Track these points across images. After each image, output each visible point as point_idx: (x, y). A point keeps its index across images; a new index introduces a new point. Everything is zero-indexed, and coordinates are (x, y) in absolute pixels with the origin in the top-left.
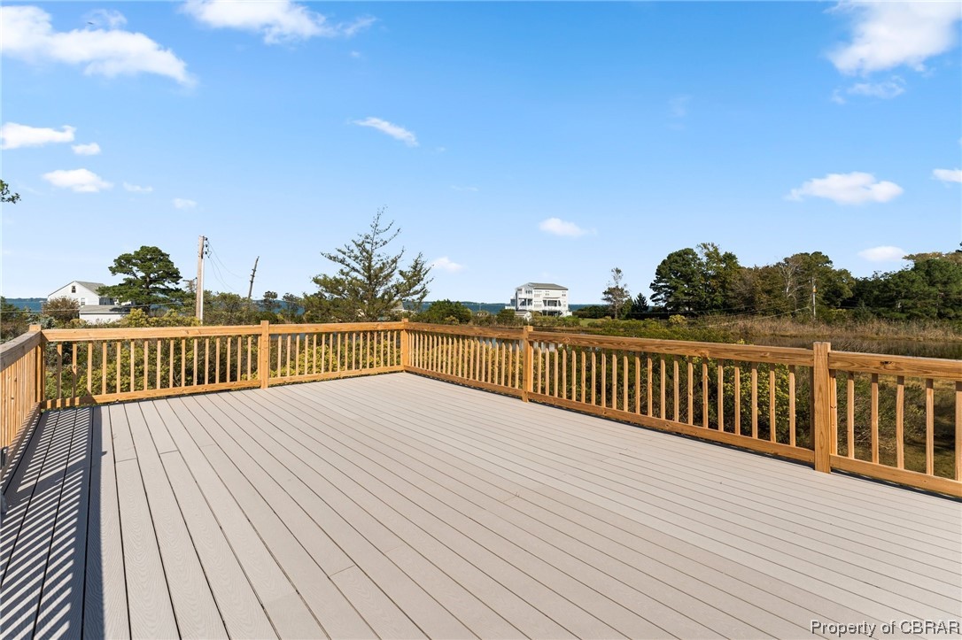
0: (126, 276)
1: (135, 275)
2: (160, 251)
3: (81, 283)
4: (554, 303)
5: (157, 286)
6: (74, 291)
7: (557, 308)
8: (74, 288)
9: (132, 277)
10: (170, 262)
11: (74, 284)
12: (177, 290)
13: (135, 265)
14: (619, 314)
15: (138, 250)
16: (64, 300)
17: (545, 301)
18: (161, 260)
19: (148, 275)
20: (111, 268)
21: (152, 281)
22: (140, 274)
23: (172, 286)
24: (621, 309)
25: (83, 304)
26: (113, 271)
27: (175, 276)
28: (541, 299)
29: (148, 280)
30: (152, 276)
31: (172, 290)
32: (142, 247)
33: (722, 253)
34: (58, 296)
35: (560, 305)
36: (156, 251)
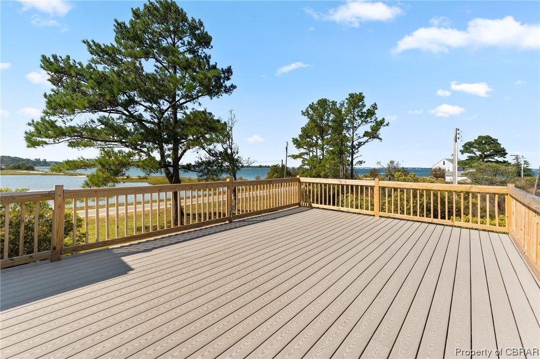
0: (469, 155)
1: (475, 154)
2: (491, 138)
3: (446, 159)
5: (490, 159)
6: (444, 164)
8: (444, 162)
9: (472, 155)
10: (498, 143)
11: (445, 160)
12: (505, 162)
13: (475, 147)
15: (476, 138)
16: (440, 168)
18: (492, 143)
19: (483, 153)
20: (461, 151)
21: (486, 156)
22: (478, 153)
23: (501, 159)
25: (448, 170)
26: (462, 152)
27: (503, 153)
29: (483, 156)
30: (486, 153)
31: (501, 162)
32: (479, 137)
34: (437, 166)
36: (488, 137)
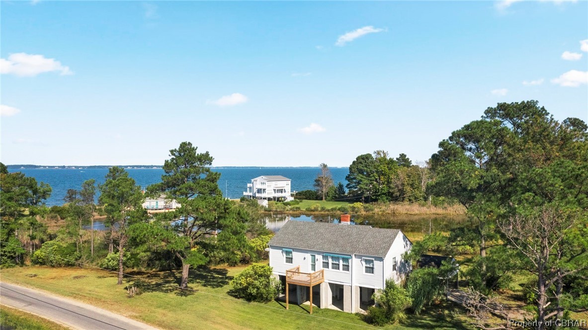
4: (281, 191)
7: (283, 195)
14: (325, 196)
17: (275, 190)
24: (327, 193)
28: (272, 188)
33: (388, 158)
35: (285, 192)
